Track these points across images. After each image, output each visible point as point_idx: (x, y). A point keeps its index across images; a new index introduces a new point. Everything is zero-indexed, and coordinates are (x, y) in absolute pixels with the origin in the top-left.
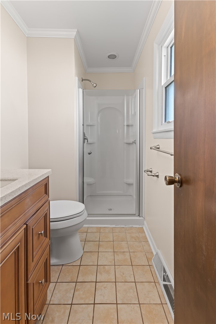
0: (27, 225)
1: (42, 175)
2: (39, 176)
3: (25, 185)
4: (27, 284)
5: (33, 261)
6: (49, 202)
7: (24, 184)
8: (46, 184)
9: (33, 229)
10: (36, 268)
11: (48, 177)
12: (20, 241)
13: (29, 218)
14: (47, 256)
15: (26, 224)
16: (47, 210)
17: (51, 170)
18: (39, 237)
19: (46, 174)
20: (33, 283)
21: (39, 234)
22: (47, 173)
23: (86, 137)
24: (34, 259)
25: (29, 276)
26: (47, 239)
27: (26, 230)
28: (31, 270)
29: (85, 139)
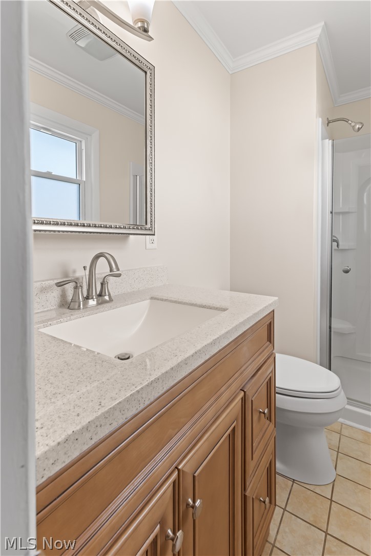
0: (245, 392)
1: (265, 307)
2: (261, 308)
3: (243, 323)
4: (245, 496)
5: (252, 460)
6: (275, 358)
7: (241, 320)
8: (270, 323)
9: (252, 401)
10: (257, 473)
11: (273, 311)
12: (236, 419)
13: (246, 381)
14: (271, 456)
15: (243, 391)
16: (272, 372)
17: (277, 298)
18: (259, 418)
19: (270, 305)
20: (253, 498)
21: (260, 412)
22: (272, 303)
23: (335, 237)
24: (254, 456)
25: (247, 484)
26: (272, 426)
27: (244, 400)
28: (250, 474)
29: (334, 240)
